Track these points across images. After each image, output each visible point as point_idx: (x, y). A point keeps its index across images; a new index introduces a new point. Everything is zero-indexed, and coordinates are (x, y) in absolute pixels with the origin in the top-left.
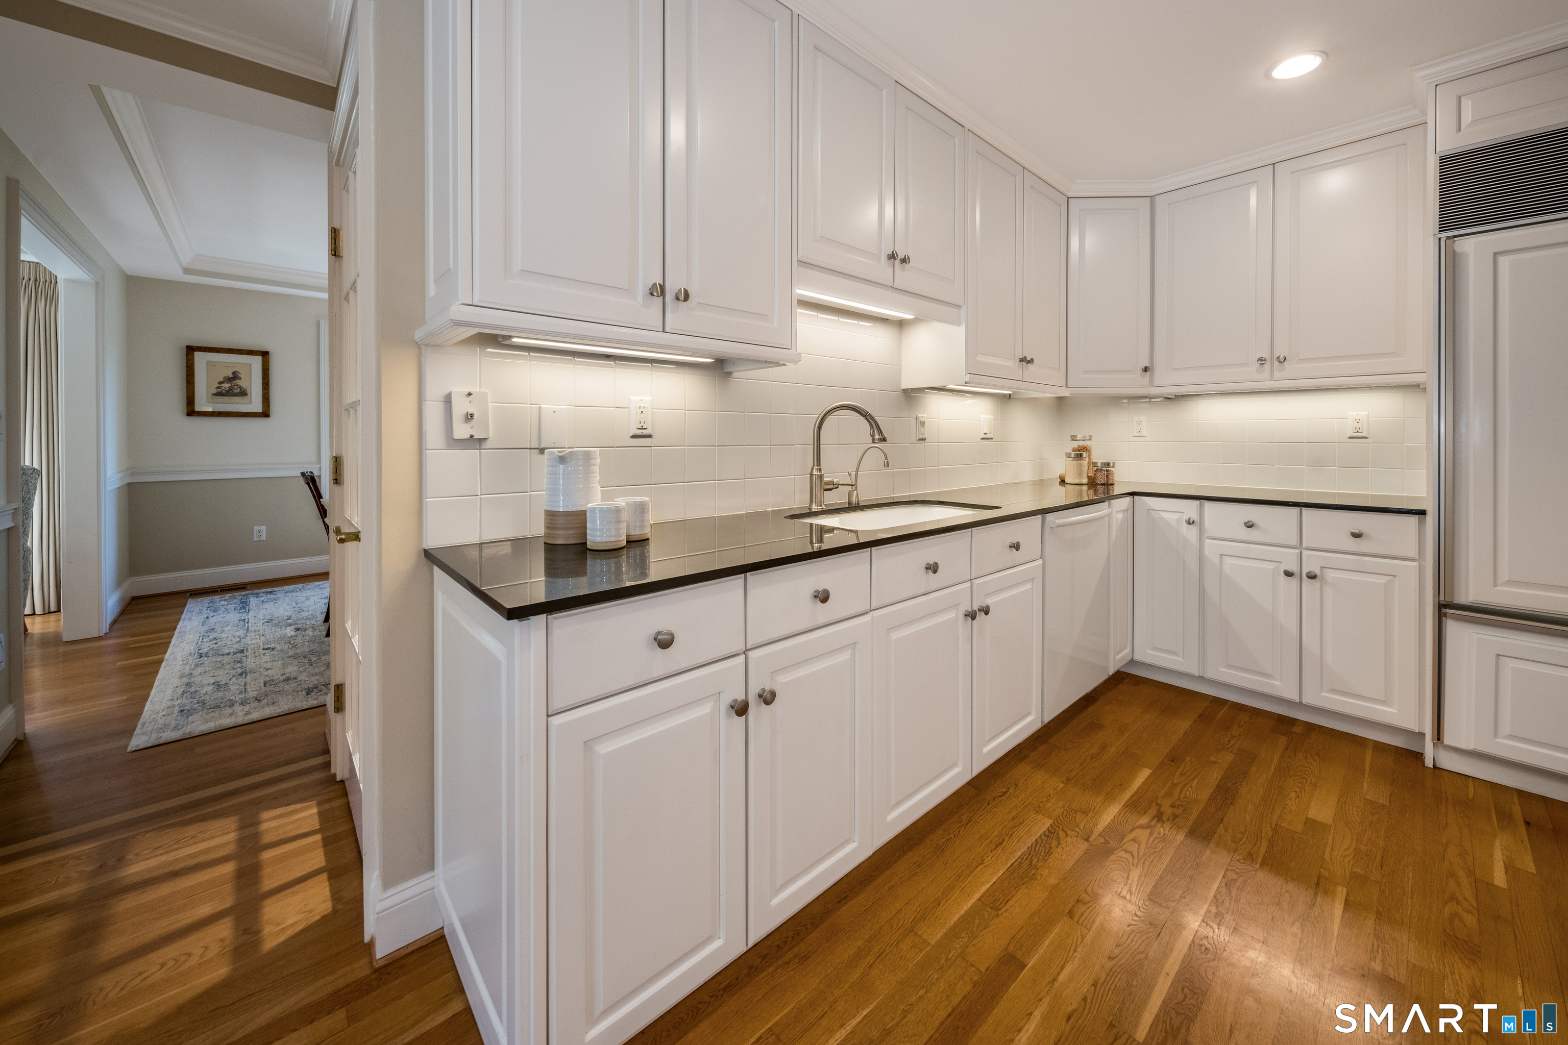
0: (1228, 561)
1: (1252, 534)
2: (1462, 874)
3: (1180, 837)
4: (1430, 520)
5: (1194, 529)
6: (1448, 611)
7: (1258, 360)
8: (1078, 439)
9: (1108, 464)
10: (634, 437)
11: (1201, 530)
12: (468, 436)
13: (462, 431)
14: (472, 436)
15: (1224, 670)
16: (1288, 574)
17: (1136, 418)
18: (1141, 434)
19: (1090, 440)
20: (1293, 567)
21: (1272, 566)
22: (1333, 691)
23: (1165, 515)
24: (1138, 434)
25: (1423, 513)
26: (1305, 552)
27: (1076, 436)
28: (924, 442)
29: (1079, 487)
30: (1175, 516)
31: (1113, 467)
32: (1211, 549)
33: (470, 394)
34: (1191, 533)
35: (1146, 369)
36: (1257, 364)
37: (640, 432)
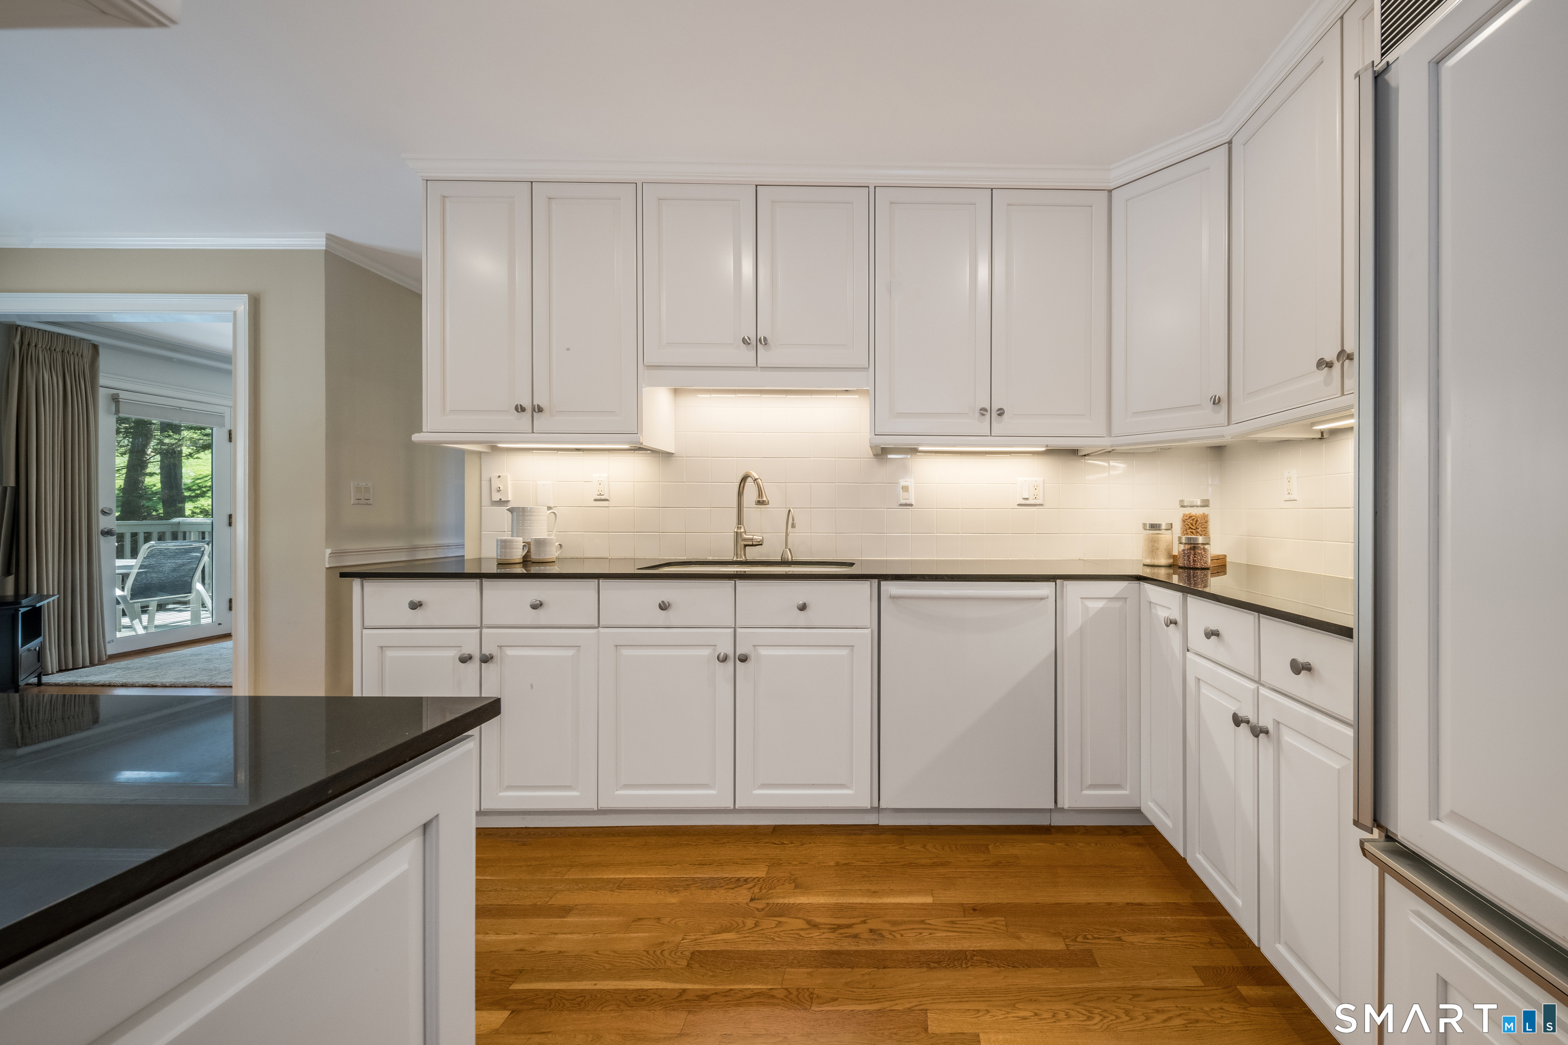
0: (1202, 689)
1: (1219, 651)
5: (1177, 634)
10: (595, 500)
11: (1185, 636)
12: (499, 500)
13: (496, 497)
14: (500, 499)
17: (1286, 473)
18: (1292, 497)
20: (1249, 713)
21: (1234, 706)
24: (1288, 497)
26: (1261, 691)
28: (910, 507)
32: (1190, 669)
33: (499, 477)
35: (1216, 400)
37: (599, 497)
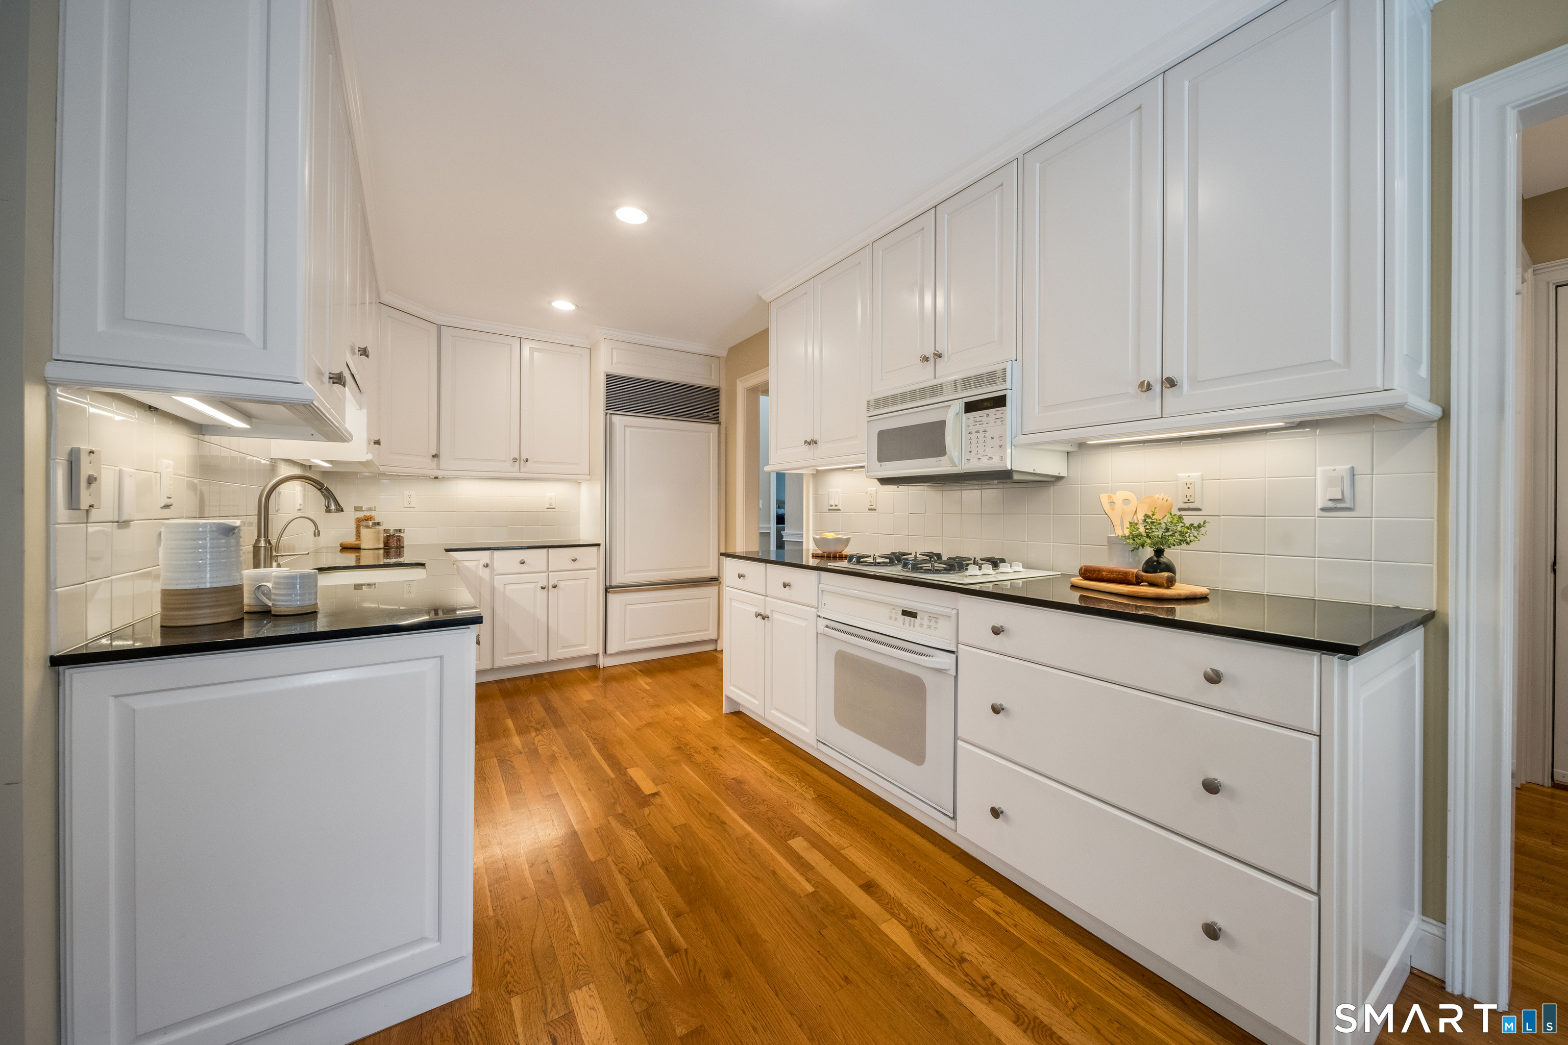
0: (509, 587)
1: (524, 568)
2: (639, 691)
3: (554, 730)
4: (602, 547)
5: (487, 570)
6: (611, 590)
7: (513, 459)
8: (364, 509)
9: (400, 531)
10: (163, 507)
11: (493, 570)
15: (505, 658)
16: (543, 588)
17: (406, 492)
18: (411, 506)
19: (374, 510)
20: (544, 584)
21: (533, 585)
22: (563, 647)
23: (467, 564)
24: (408, 506)
25: (599, 545)
26: (550, 574)
27: (361, 507)
29: (376, 551)
30: (474, 563)
31: (403, 533)
32: (499, 581)
34: (485, 573)
35: (434, 456)
36: (511, 461)
37: (168, 502)
